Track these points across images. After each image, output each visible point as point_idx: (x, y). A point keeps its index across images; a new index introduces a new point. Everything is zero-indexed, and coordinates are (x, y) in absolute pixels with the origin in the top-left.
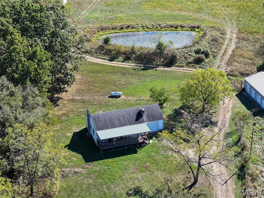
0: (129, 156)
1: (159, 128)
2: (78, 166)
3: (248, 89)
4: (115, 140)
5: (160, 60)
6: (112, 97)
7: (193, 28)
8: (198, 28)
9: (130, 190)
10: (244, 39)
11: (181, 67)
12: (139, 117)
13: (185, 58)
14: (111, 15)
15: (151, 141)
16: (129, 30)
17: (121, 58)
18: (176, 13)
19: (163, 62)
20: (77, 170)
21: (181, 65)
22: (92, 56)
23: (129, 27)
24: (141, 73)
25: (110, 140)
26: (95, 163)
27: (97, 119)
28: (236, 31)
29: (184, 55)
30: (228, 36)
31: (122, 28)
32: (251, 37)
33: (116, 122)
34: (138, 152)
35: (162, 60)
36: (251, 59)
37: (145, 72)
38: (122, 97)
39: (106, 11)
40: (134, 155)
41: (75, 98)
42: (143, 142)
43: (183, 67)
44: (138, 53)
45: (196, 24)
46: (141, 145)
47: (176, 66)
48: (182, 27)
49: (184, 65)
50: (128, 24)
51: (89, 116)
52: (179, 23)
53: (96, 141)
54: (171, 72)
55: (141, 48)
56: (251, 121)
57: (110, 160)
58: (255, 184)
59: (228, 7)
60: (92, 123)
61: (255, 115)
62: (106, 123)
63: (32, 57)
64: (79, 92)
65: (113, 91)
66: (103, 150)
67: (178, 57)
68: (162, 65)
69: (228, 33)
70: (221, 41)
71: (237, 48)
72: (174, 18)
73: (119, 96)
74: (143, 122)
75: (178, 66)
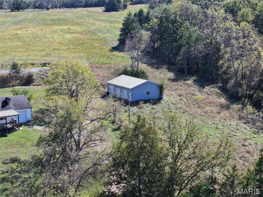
1: (27, 118)
5: (16, 82)
9: (7, 160)
10: (97, 68)
11: (39, 85)
12: (4, 105)
13: (42, 78)
15: (20, 128)
18: (24, 58)
19: (19, 83)
21: (38, 83)
28: (87, 64)
29: (40, 77)
34: (8, 136)
35: (18, 82)
40: (5, 138)
42: (13, 129)
43: (41, 85)
46: (11, 130)
47: (33, 85)
48: (33, 64)
49: (42, 83)
54: (29, 89)
59: (75, 52)
67: (35, 78)
68: (18, 85)
75: (36, 85)
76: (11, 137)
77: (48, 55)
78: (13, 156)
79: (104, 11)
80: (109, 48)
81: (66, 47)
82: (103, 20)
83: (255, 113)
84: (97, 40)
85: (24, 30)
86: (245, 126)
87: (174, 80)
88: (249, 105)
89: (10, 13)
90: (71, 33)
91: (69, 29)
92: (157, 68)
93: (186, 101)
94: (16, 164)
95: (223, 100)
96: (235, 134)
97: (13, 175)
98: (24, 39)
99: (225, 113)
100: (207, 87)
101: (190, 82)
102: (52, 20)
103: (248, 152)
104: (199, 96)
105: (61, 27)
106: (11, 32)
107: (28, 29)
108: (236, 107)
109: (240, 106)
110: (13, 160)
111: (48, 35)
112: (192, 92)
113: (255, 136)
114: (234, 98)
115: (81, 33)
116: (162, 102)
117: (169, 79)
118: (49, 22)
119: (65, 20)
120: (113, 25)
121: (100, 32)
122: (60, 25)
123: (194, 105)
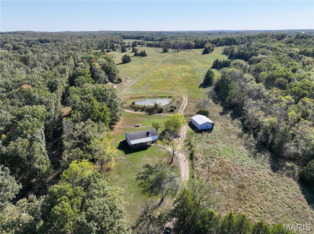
0: (144, 151)
1: (156, 139)
2: (122, 156)
3: (193, 122)
4: (138, 144)
6: (136, 126)
7: (169, 97)
8: (172, 97)
9: (145, 165)
10: (190, 101)
12: (148, 134)
13: (166, 110)
14: (135, 92)
15: (153, 145)
16: (143, 98)
17: (140, 110)
18: (162, 91)
20: (122, 158)
22: (127, 109)
23: (143, 97)
24: (148, 116)
25: (136, 145)
26: (130, 154)
27: (130, 136)
28: (187, 98)
29: (166, 108)
30: (184, 100)
31: (140, 98)
32: (193, 100)
33: (138, 137)
34: (147, 149)
35: (157, 110)
36: (194, 109)
37: (150, 116)
38: (140, 126)
39: (133, 91)
40: (146, 151)
41: (120, 127)
42: (150, 145)
44: (147, 108)
45: (171, 95)
46: (149, 146)
48: (165, 97)
49: (166, 112)
50: (142, 96)
51: (126, 134)
52: (164, 95)
53: (130, 145)
54: (161, 115)
55: (148, 106)
56: (195, 135)
57: (136, 153)
58: (197, 161)
59: (184, 88)
60: (128, 138)
61: (196, 132)
62: (134, 138)
63: (102, 110)
64: (122, 125)
65: (137, 124)
66: (133, 149)
67: (163, 109)
68: (157, 113)
69: (184, 99)
70: (181, 102)
71: (188, 105)
72: (162, 93)
73: (139, 126)
74: (150, 137)
75: (164, 113)
76: (149, 150)
77: (172, 90)
78: (147, 163)
79: (202, 54)
80: (199, 85)
81: (181, 84)
82: (201, 61)
83: (253, 141)
84: (195, 78)
85: (166, 68)
86: (246, 151)
87: (222, 114)
88: (253, 134)
89: (162, 54)
90: (185, 71)
91: (185, 68)
92: (216, 103)
93: (223, 130)
94: (148, 168)
95: (240, 131)
96: (240, 157)
97: (146, 175)
98: (165, 75)
99: (239, 140)
100: (236, 119)
101: (228, 115)
102: (179, 60)
103: (242, 170)
104: (231, 127)
105: (181, 67)
106: (160, 70)
107: (167, 68)
108: (246, 135)
109: (247, 135)
110: (148, 166)
111: (175, 73)
112: (228, 123)
113: (249, 159)
114: (246, 129)
115: (189, 72)
116: (213, 131)
117: (220, 113)
118: (177, 62)
119: (184, 61)
120: (204, 65)
121: (198, 71)
122: (182, 64)
123: (226, 133)
